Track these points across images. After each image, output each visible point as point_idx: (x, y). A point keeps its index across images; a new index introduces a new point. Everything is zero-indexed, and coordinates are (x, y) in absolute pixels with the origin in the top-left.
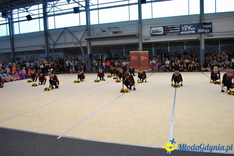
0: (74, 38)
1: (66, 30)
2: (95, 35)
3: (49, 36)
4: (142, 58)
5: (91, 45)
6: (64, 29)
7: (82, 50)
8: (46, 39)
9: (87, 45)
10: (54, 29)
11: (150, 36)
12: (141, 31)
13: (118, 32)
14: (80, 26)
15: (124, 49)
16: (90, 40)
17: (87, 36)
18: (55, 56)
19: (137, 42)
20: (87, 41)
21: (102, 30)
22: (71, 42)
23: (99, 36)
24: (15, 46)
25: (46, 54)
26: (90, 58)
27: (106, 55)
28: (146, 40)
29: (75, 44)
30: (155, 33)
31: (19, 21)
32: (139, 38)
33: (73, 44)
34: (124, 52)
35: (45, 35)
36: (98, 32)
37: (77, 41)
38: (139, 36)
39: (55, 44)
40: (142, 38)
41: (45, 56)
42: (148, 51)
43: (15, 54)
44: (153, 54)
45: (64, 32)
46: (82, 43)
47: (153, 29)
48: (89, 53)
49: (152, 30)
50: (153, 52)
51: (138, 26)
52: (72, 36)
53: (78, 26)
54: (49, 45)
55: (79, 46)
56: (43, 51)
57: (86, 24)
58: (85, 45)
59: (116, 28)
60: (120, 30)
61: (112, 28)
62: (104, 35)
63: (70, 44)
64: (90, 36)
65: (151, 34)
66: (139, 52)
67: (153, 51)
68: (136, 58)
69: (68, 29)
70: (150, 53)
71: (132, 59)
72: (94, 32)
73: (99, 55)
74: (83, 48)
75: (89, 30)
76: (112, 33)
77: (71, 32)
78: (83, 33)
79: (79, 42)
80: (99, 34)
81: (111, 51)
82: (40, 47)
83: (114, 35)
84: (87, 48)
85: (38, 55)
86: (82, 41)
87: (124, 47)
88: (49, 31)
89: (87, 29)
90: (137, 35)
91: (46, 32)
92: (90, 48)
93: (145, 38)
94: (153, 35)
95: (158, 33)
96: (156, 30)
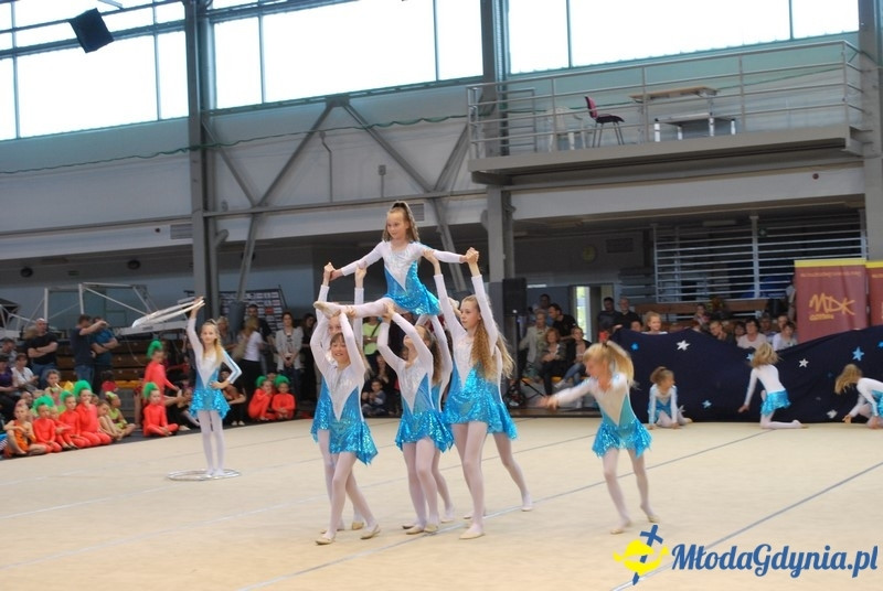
0: (392, 166)
1: (338, 112)
2: (541, 143)
3: (219, 156)
5: (517, 216)
6: (323, 106)
8: (199, 176)
9: (485, 215)
10: (254, 108)
13: (706, 121)
14: (439, 84)
15: (755, 245)
16: (505, 182)
17: (490, 153)
18: (259, 296)
20: (482, 187)
21: (592, 114)
22: (377, 196)
23: (573, 155)
31: (15, 53)
32: (860, 164)
34: (756, 261)
35: (193, 148)
36: (561, 126)
37: (418, 191)
38: (866, 151)
39: (257, 214)
41: (189, 293)
45: (321, 128)
46: (452, 203)
48: (497, 273)
51: (853, 78)
52: (381, 157)
53: (427, 86)
54: (222, 217)
55: (428, 220)
56: (172, 261)
57: (478, 71)
59: (697, 92)
60: (723, 112)
61: (667, 95)
62: (608, 144)
63: (367, 209)
64: (505, 152)
66: (871, 265)
68: (843, 307)
69: (353, 102)
71: (813, 318)
72: (534, 126)
73: (567, 285)
74: (453, 238)
75: (504, 116)
76: (661, 132)
77: (376, 128)
78: (459, 135)
79: (428, 199)
80: (571, 137)
81: (660, 254)
82: (158, 230)
83: (683, 143)
84: (487, 241)
85: (138, 287)
86: (449, 190)
87: (754, 224)
88: (220, 119)
89: (486, 106)
90: (849, 142)
91: (203, 128)
92: (505, 241)
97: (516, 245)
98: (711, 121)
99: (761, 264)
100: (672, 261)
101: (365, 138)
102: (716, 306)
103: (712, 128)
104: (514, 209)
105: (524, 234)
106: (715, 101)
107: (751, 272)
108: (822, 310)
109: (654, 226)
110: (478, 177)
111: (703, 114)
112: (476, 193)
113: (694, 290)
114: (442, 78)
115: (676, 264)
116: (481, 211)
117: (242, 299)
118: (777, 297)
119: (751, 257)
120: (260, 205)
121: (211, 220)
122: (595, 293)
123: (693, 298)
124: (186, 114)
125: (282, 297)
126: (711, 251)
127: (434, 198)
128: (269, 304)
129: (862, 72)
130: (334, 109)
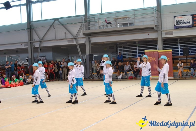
0: (67, 32)
1: (57, 21)
2: (96, 28)
3: (33, 30)
5: (92, 42)
6: (54, 20)
7: (79, 48)
8: (29, 34)
9: (85, 42)
10: (40, 21)
11: (174, 29)
12: (160, 22)
13: (128, 23)
14: (76, 16)
15: (137, 48)
16: (89, 35)
17: (86, 30)
18: (41, 57)
19: (154, 37)
20: (85, 36)
21: (106, 22)
22: (64, 38)
23: (102, 30)
25: (29, 55)
26: (90, 61)
28: (167, 34)
29: (69, 41)
30: (181, 25)
32: (157, 32)
33: (67, 40)
34: (137, 50)
35: (28, 29)
36: (100, 24)
37: (73, 37)
38: (158, 29)
39: (41, 41)
40: (162, 31)
41: (28, 57)
42: (171, 50)
44: (179, 54)
45: (54, 24)
46: (79, 39)
47: (177, 19)
48: (88, 53)
49: (175, 21)
50: (179, 51)
51: (156, 15)
52: (65, 30)
53: (74, 16)
54: (34, 42)
55: (74, 43)
56: (24, 51)
57: (84, 14)
58: (82, 41)
59: (126, 18)
60: (131, 22)
61: (120, 18)
62: (109, 28)
63: (62, 41)
64: (89, 29)
65: (174, 25)
66: (159, 51)
68: (154, 59)
69: (59, 20)
70: (175, 53)
72: (95, 24)
73: (101, 55)
74: (79, 46)
75: (89, 22)
76: (119, 26)
77: (64, 25)
78: (80, 26)
79: (74, 38)
80: (102, 26)
81: (119, 49)
82: (21, 45)
83: (123, 28)
84: (86, 47)
85: (18, 56)
86: (78, 37)
88: (33, 23)
89: (85, 20)
90: (155, 28)
91: (30, 25)
92: (89, 46)
93: (165, 31)
94: (178, 28)
95: (184, 24)
96: (182, 21)
97: (91, 47)
98: (129, 23)
99: (138, 51)
100: (121, 51)
101: (62, 27)
102: (130, 59)
103: (129, 25)
104: (91, 41)
105: (93, 45)
106: (129, 20)
107: (137, 53)
109: (118, 44)
110: (84, 34)
111: (127, 22)
112: (84, 37)
113: (126, 56)
114: (77, 15)
115: (122, 51)
116: (85, 41)
117: (38, 58)
119: (136, 50)
121: (32, 43)
123: (126, 58)
124: (27, 22)
125: (46, 58)
126: (129, 49)
127: (75, 38)
128: (43, 59)
129: (157, 14)
130: (56, 21)
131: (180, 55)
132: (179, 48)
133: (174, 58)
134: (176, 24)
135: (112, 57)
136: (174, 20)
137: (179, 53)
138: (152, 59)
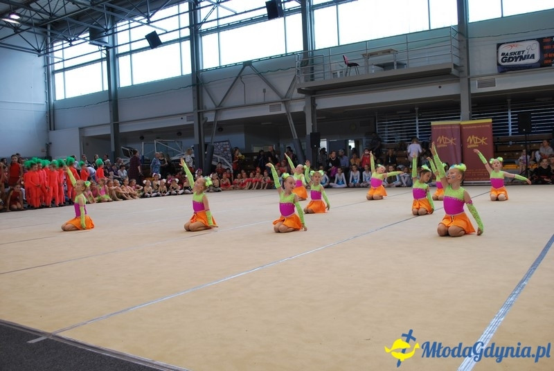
0: (268, 89)
2: (327, 77)
3: (204, 91)
4: (473, 143)
5: (317, 108)
6: (242, 66)
7: (291, 122)
8: (196, 96)
9: (305, 108)
10: (216, 68)
11: (496, 72)
12: (466, 60)
13: (393, 64)
14: (286, 55)
15: (417, 120)
16: (312, 93)
17: (306, 81)
18: (221, 144)
19: (453, 93)
20: (304, 95)
21: (346, 63)
22: (261, 100)
23: (340, 79)
24: (121, 119)
25: (196, 139)
26: (312, 147)
27: (364, 141)
28: (481, 85)
29: (272, 108)
30: (513, 63)
31: (131, 52)
32: (458, 81)
33: (268, 106)
34: (417, 127)
35: (193, 85)
36: (333, 69)
37: (279, 99)
38: (461, 75)
39: (218, 110)
40: (469, 79)
41: (194, 143)
42: (490, 120)
43: (121, 138)
44: (510, 132)
45: (242, 74)
47: (503, 49)
48: (309, 131)
49: (500, 54)
50: (510, 126)
51: (455, 43)
52: (265, 86)
53: (282, 56)
54: (205, 112)
55: (283, 111)
58: (298, 107)
59: (389, 51)
60: (400, 61)
62: (353, 75)
63: (260, 107)
64: (312, 80)
65: (498, 64)
66: (463, 123)
67: (510, 122)
68: (451, 141)
69: (253, 64)
70: (498, 129)
71: (438, 146)
72: (324, 70)
73: (345, 139)
74: (293, 118)
76: (375, 70)
77: (262, 73)
78: (294, 75)
79: (282, 102)
80: (339, 74)
81: (379, 124)
82: (182, 118)
84: (305, 118)
85: (178, 142)
86: (291, 98)
87: (417, 112)
88: (204, 73)
89: (304, 62)
90: (453, 70)
91: (197, 77)
92: (312, 117)
93: (478, 79)
94: (506, 69)
95: (520, 60)
96: (515, 53)
98: (395, 63)
100: (384, 130)
102: (401, 145)
103: (395, 67)
104: (316, 105)
105: (324, 118)
107: (416, 131)
108: (442, 143)
109: (376, 112)
111: (392, 61)
112: (301, 98)
114: (288, 52)
115: (386, 128)
116: (303, 107)
117: (213, 144)
118: (426, 141)
120: (219, 107)
121: (201, 114)
122: (357, 143)
123: (394, 142)
127: (285, 101)
128: (225, 146)
129: (459, 41)
130: (246, 67)
131: (512, 134)
132: (510, 119)
133: (498, 142)
134: (502, 61)
135: (366, 142)
136: (497, 52)
137: (510, 130)
138: (447, 141)
